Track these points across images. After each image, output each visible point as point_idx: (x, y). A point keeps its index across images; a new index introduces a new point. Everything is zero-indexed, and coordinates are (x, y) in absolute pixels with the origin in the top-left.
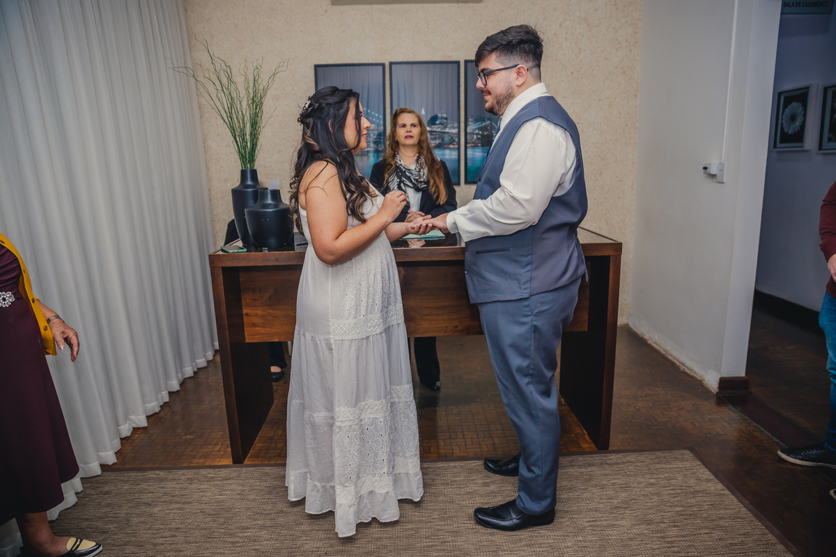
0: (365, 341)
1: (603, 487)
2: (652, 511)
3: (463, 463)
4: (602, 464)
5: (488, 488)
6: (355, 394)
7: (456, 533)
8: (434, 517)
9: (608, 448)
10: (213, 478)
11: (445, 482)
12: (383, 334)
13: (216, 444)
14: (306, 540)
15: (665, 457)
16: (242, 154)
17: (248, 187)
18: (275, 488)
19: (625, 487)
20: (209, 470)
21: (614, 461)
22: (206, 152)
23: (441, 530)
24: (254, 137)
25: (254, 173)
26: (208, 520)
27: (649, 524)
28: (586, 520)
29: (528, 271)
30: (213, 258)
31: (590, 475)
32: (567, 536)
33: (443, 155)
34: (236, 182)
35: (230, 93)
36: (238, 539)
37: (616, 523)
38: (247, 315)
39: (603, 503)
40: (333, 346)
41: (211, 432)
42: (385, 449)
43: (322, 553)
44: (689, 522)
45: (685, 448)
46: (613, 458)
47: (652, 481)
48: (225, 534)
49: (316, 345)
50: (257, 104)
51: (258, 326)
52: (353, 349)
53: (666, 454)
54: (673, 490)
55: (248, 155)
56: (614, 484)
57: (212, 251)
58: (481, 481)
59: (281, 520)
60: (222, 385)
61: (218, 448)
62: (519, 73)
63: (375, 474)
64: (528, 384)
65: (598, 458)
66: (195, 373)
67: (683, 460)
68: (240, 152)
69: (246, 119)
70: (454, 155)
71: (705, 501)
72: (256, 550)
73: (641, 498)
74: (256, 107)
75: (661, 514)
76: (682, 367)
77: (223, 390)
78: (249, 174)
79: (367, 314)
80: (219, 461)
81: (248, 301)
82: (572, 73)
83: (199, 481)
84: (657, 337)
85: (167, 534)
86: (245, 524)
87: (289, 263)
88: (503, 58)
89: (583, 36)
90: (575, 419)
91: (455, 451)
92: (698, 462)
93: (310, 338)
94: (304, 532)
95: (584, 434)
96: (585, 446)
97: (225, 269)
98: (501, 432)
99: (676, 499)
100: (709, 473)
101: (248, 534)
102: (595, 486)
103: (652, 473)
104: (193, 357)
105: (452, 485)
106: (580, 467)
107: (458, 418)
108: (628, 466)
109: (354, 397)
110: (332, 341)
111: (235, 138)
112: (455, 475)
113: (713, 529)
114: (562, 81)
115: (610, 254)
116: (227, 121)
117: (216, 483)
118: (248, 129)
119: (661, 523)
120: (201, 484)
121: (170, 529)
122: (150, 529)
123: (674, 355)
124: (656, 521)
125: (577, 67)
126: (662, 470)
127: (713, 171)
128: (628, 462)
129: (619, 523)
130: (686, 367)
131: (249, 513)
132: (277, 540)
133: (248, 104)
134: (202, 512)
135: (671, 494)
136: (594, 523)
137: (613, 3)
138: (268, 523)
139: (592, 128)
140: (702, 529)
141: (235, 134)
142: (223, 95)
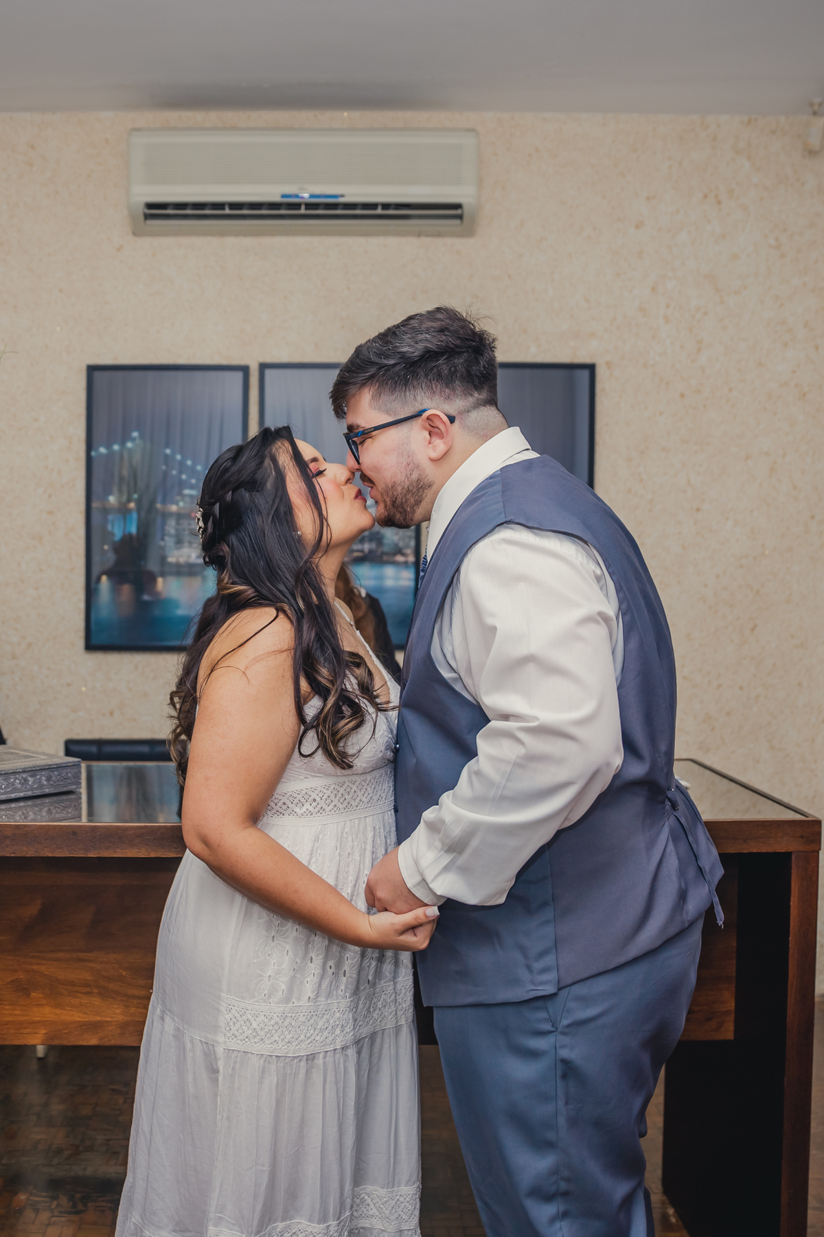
0: (303, 1064)
6: (261, 1200)
12: (351, 1052)
29: (547, 922)
40: (221, 1065)
49: (182, 1049)
52: (272, 1079)
62: (433, 430)
64: (553, 1220)
79: (317, 996)
82: (682, 395)
88: (385, 397)
89: (705, 313)
93: (172, 1032)
109: (259, 1208)
110: (220, 1051)
114: (661, 413)
115: (790, 849)
125: (694, 383)
137: (773, 242)
139: (731, 522)
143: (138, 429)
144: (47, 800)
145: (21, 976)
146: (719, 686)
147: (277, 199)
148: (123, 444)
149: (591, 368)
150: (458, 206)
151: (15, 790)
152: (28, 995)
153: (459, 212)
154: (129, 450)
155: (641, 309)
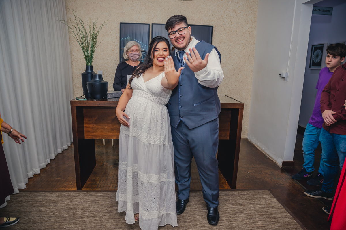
1: (232, 204)
2: (252, 214)
4: (232, 195)
9: (235, 189)
10: (68, 196)
13: (70, 182)
14: (107, 222)
15: (258, 193)
16: (87, 59)
17: (89, 73)
18: (94, 201)
19: (241, 204)
20: (67, 193)
21: (237, 194)
22: (71, 57)
24: (92, 52)
25: (92, 67)
26: (65, 213)
27: (250, 220)
28: (224, 217)
30: (72, 102)
31: (227, 199)
34: (84, 71)
35: (83, 33)
36: (78, 222)
37: (236, 219)
38: (86, 127)
39: (232, 211)
41: (68, 177)
43: (113, 228)
44: (266, 219)
45: (267, 189)
46: (237, 192)
47: (253, 202)
48: (72, 219)
50: (94, 38)
51: (90, 132)
53: (259, 191)
54: (261, 206)
55: (89, 59)
56: (237, 203)
57: (72, 99)
59: (96, 214)
60: (74, 157)
65: (231, 192)
66: (62, 151)
67: (266, 194)
68: (86, 58)
69: (89, 44)
71: (273, 211)
72: (85, 226)
73: (248, 209)
74: (94, 39)
75: (255, 216)
76: (268, 157)
78: (89, 67)
80: (71, 189)
81: (86, 121)
82: (228, 32)
84: (258, 144)
85: (47, 219)
86: (81, 215)
89: (233, 17)
90: (223, 176)
92: (272, 195)
94: (106, 219)
95: (226, 182)
96: (226, 187)
97: (77, 107)
99: (262, 210)
100: (276, 199)
101: (82, 219)
102: (229, 204)
103: (253, 199)
104: (62, 145)
106: (223, 196)
108: (243, 196)
111: (84, 52)
113: (276, 222)
114: (224, 35)
115: (239, 108)
116: (81, 44)
117: (69, 198)
118: (90, 48)
119: (255, 219)
120: (63, 198)
121: (48, 217)
122: (39, 217)
123: (265, 151)
124: (253, 218)
125: (230, 30)
126: (257, 198)
127: (283, 76)
128: (243, 194)
129: (238, 219)
130: (270, 156)
131: (83, 211)
132: (94, 222)
133: (90, 38)
134: (63, 210)
135: (260, 208)
136: (227, 219)
137: (246, 4)
138: (91, 215)
139: (235, 56)
140: (271, 222)
141: (84, 50)
142: (80, 33)
143: (129, 35)
144: (116, 98)
145: (112, 128)
146: (232, 85)
148: (126, 38)
149: (212, 27)
151: (111, 96)
152: (113, 131)
154: (128, 39)
155: (222, 16)
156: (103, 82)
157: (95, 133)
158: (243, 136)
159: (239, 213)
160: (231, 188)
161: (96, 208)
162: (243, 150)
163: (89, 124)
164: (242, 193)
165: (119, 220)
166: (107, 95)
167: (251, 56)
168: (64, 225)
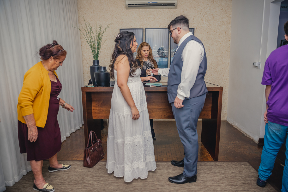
1: (215, 173)
2: (233, 182)
3: (166, 163)
4: (215, 165)
5: (174, 172)
7: (162, 186)
8: (155, 180)
9: (218, 160)
10: (79, 164)
11: (159, 169)
13: (81, 154)
14: (110, 186)
15: (238, 164)
16: (94, 55)
17: (96, 66)
18: (100, 168)
19: (224, 173)
20: (78, 162)
21: (220, 164)
22: (82, 57)
23: (157, 184)
24: (98, 49)
25: (98, 61)
26: (77, 178)
27: (232, 186)
28: (209, 183)
30: (83, 89)
31: (211, 169)
32: (202, 188)
33: (163, 60)
34: (92, 64)
35: (91, 35)
36: (86, 184)
37: (220, 185)
38: (93, 109)
39: (215, 178)
41: (80, 150)
42: (142, 153)
43: (115, 190)
44: (247, 186)
45: (246, 161)
46: (219, 163)
47: (233, 172)
48: (82, 182)
49: (119, 116)
51: (97, 113)
53: (239, 163)
54: (241, 175)
55: (96, 55)
56: (219, 172)
57: (83, 86)
58: (172, 169)
59: (102, 179)
60: (84, 135)
61: (82, 155)
63: (139, 161)
65: (214, 163)
66: (75, 131)
67: (245, 165)
68: (93, 54)
69: (96, 43)
70: (166, 60)
71: (253, 179)
72: (92, 188)
73: (229, 177)
74: (99, 39)
75: (236, 183)
76: (245, 135)
77: (84, 137)
78: (96, 62)
80: (82, 159)
81: (94, 104)
82: (207, 33)
83: (75, 165)
84: (236, 124)
85: (62, 181)
86: (89, 180)
87: (108, 91)
89: (211, 20)
90: (206, 150)
91: (163, 159)
92: (251, 166)
93: (117, 114)
94: (109, 183)
95: (209, 155)
96: (210, 159)
97: (87, 93)
98: (180, 153)
99: (242, 178)
100: (254, 170)
101: (90, 183)
102: (213, 172)
103: (234, 169)
104: (75, 126)
105: (161, 170)
106: (207, 166)
107: (165, 149)
108: (225, 166)
110: (125, 115)
111: (92, 50)
112: (163, 167)
113: (255, 189)
114: (204, 35)
115: (219, 91)
116: (89, 44)
117: (80, 166)
118: (96, 46)
119: (236, 186)
120: (75, 166)
121: (64, 180)
122: (57, 180)
123: (243, 131)
124: (234, 185)
125: (209, 31)
126: (237, 168)
127: (256, 65)
128: (225, 165)
129: (221, 185)
130: (247, 135)
131: (91, 176)
132: (100, 185)
133: (97, 39)
134: (75, 175)
135: (240, 176)
136: (212, 185)
137: (222, 9)
138: (97, 179)
139: (214, 52)
140: (251, 188)
141: (92, 48)
142: (89, 35)
146: (212, 76)
147: (148, 3)
149: (194, 28)
150: (174, 4)
153: (174, 5)
155: (201, 20)
156: (106, 72)
157: (100, 114)
158: (223, 119)
159: (222, 180)
160: (214, 160)
161: (101, 174)
162: (223, 130)
163: (96, 107)
164: (223, 164)
165: (120, 184)
166: (110, 83)
167: (227, 51)
168: (76, 187)
